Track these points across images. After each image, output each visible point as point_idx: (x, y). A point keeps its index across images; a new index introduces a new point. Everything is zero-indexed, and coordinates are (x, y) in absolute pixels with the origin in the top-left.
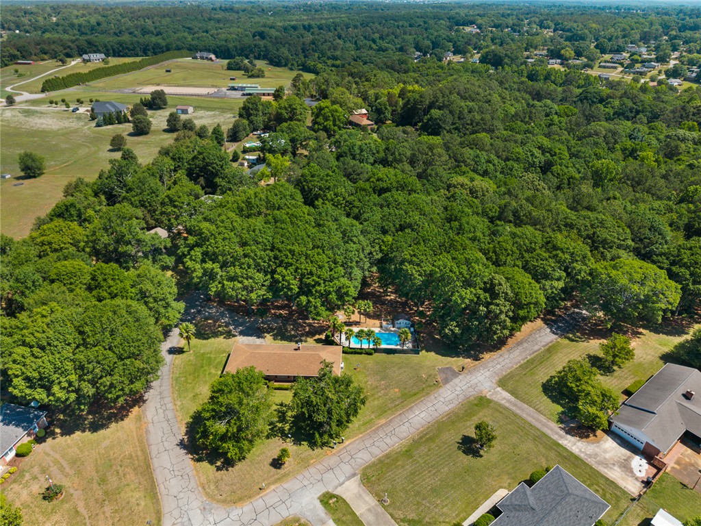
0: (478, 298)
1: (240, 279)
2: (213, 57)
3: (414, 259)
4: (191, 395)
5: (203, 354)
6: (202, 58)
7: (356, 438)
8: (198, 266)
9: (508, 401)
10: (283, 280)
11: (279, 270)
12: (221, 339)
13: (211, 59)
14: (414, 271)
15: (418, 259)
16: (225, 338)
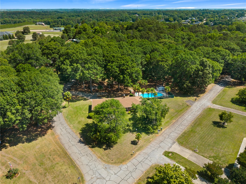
0: (198, 68)
1: (91, 69)
2: (44, 24)
3: (164, 59)
4: (77, 122)
5: (76, 107)
6: (39, 24)
7: (166, 128)
8: (68, 67)
9: (221, 108)
10: (112, 68)
11: (109, 64)
12: (82, 101)
13: (43, 25)
14: (165, 65)
15: (165, 59)
16: (83, 101)
